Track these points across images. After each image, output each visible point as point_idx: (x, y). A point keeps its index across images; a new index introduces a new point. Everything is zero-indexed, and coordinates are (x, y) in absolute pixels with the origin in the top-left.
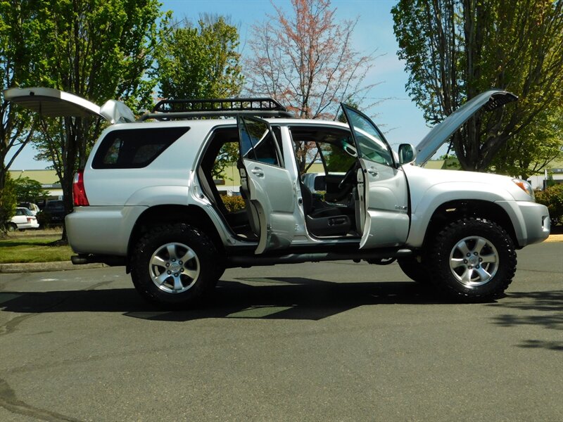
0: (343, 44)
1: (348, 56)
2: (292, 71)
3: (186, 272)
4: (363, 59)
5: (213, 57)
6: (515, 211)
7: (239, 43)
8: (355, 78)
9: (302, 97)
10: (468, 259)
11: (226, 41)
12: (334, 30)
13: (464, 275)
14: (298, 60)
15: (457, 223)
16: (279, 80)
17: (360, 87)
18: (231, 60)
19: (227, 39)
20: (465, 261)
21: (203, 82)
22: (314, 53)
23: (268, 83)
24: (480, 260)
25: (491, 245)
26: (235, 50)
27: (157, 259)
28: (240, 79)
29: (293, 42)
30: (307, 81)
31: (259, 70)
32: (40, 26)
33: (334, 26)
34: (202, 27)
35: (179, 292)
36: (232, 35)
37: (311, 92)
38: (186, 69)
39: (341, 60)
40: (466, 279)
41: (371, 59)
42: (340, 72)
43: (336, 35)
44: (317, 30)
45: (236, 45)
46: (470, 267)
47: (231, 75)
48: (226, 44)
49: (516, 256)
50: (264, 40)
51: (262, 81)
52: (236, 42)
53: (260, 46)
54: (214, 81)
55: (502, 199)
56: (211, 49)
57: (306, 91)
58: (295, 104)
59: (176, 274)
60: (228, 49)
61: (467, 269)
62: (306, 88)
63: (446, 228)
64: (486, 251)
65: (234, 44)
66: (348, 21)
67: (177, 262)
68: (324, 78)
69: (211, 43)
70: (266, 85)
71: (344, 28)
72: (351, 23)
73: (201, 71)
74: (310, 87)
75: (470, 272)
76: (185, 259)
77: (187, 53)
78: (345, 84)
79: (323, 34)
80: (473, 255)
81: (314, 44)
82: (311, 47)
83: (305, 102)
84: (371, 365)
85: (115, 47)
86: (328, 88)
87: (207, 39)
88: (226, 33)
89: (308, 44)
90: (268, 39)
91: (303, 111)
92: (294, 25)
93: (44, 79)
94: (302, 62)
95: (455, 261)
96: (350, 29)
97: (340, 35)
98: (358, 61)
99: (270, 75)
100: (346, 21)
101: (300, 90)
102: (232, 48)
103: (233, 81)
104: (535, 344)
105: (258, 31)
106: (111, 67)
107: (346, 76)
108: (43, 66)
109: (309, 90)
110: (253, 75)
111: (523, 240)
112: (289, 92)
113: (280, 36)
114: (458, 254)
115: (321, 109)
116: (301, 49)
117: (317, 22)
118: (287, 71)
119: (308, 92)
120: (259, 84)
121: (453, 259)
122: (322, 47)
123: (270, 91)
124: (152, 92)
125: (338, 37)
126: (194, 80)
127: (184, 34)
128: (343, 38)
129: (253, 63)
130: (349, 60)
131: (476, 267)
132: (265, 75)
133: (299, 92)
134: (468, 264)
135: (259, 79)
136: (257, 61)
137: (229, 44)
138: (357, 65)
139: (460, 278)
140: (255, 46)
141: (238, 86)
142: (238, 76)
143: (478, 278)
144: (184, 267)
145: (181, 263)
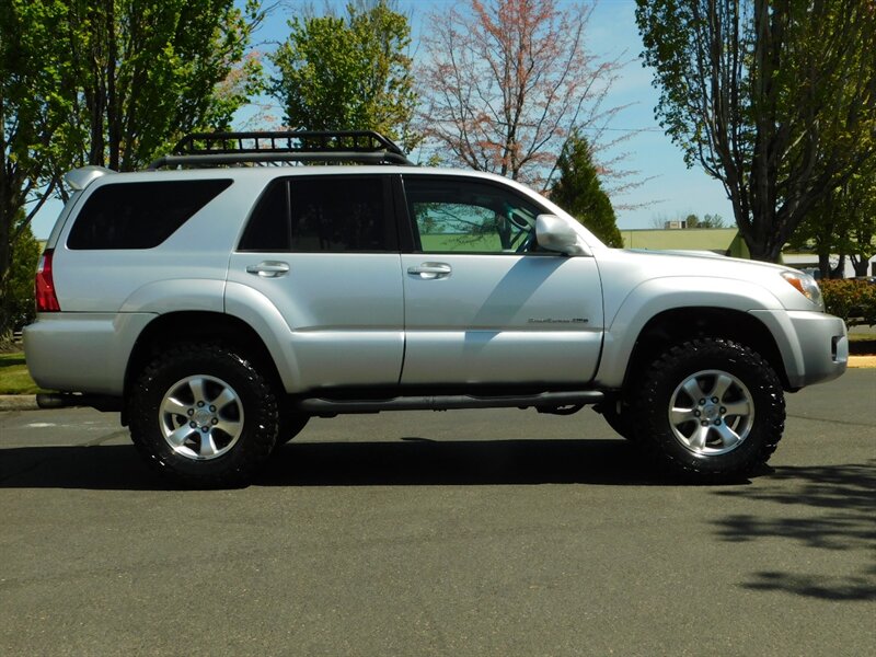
0: (573, 42)
1: (580, 62)
2: (490, 86)
3: (222, 425)
4: (603, 66)
5: (368, 64)
6: (784, 328)
7: (410, 40)
8: (591, 96)
9: (507, 127)
10: (700, 408)
11: (391, 38)
12: (557, 21)
13: (694, 437)
14: (501, 69)
15: (682, 347)
16: (470, 100)
17: (600, 111)
18: (398, 67)
19: (391, 34)
20: (696, 413)
21: (352, 103)
22: (525, 57)
23: (453, 105)
24: (722, 410)
25: (741, 385)
26: (404, 52)
27: (173, 403)
28: (411, 98)
29: (492, 40)
30: (514, 101)
31: (440, 83)
32: (45, 11)
33: (558, 13)
34: (352, 15)
35: (208, 458)
36: (400, 28)
37: (521, 120)
38: (325, 83)
39: (569, 68)
40: (696, 443)
41: (617, 67)
42: (567, 88)
43: (561, 29)
44: (531, 20)
45: (406, 43)
46: (704, 423)
47: (397, 92)
48: (390, 42)
49: (784, 405)
50: (447, 35)
51: (443, 102)
52: (405, 39)
53: (440, 46)
54: (370, 101)
55: (761, 307)
56: (365, 50)
57: (513, 118)
58: (494, 138)
59: (206, 429)
60: (393, 50)
61: (700, 426)
62: (513, 112)
63: (664, 356)
64: (733, 395)
65: (402, 42)
66: (580, 6)
67: (207, 408)
68: (542, 98)
69: (365, 41)
70: (451, 108)
71: (573, 17)
72: (585, 8)
73: (348, 86)
74: (519, 111)
75: (703, 432)
76: (220, 403)
77: (328, 56)
78: (576, 106)
79: (540, 26)
80: (709, 402)
81: (526, 42)
82: (522, 47)
83: (511, 134)
84: (473, 612)
85: (167, 47)
86: (548, 113)
87: (359, 34)
88: (389, 25)
89: (517, 44)
90: (453, 34)
91: (507, 149)
92: (496, 12)
93: (52, 97)
94: (507, 69)
95: (678, 412)
96: (583, 18)
97: (567, 28)
98: (597, 69)
99: (457, 91)
100: (576, 6)
101: (504, 117)
102: (399, 49)
103: (399, 102)
104: (774, 581)
105: (436, 23)
106: (161, 78)
107: (576, 94)
108: (50, 76)
109: (517, 116)
110: (430, 92)
111: (799, 378)
112: (486, 119)
113: (472, 30)
114: (684, 400)
115: (536, 146)
116: (506, 50)
117: (531, 8)
118: (483, 86)
119: (516, 119)
120: (439, 106)
121: (674, 409)
122: (538, 47)
123: (457, 117)
124: (231, 119)
125: (563, 31)
126: (338, 100)
127: (323, 27)
128: (573, 33)
129: (430, 73)
130: (582, 67)
131: (715, 423)
132: (449, 92)
133: (502, 118)
134: (702, 418)
135: (440, 98)
136: (436, 69)
137: (393, 43)
138: (595, 75)
139: (686, 441)
140: (432, 46)
141: (408, 110)
142: (408, 94)
143: (719, 441)
144: (218, 416)
145: (213, 409)
